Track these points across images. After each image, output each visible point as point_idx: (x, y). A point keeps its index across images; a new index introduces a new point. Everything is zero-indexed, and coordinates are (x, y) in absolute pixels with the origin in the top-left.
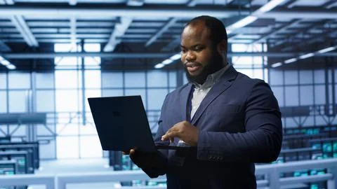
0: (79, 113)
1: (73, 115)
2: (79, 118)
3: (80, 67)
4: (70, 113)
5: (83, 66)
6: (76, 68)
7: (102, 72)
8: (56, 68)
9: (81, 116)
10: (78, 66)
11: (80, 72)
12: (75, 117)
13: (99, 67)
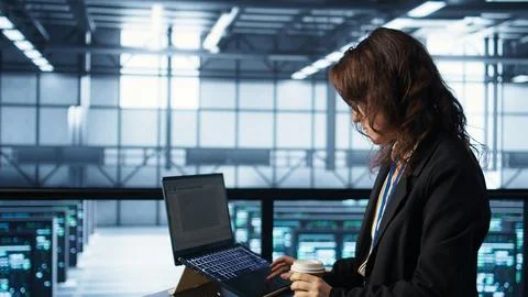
0: (159, 149)
1: (150, 152)
2: (159, 157)
3: (165, 72)
4: (145, 148)
5: (169, 69)
6: (157, 72)
7: (201, 81)
8: (122, 71)
9: (163, 153)
10: (160, 69)
11: (164, 80)
12: (153, 155)
13: (198, 73)
